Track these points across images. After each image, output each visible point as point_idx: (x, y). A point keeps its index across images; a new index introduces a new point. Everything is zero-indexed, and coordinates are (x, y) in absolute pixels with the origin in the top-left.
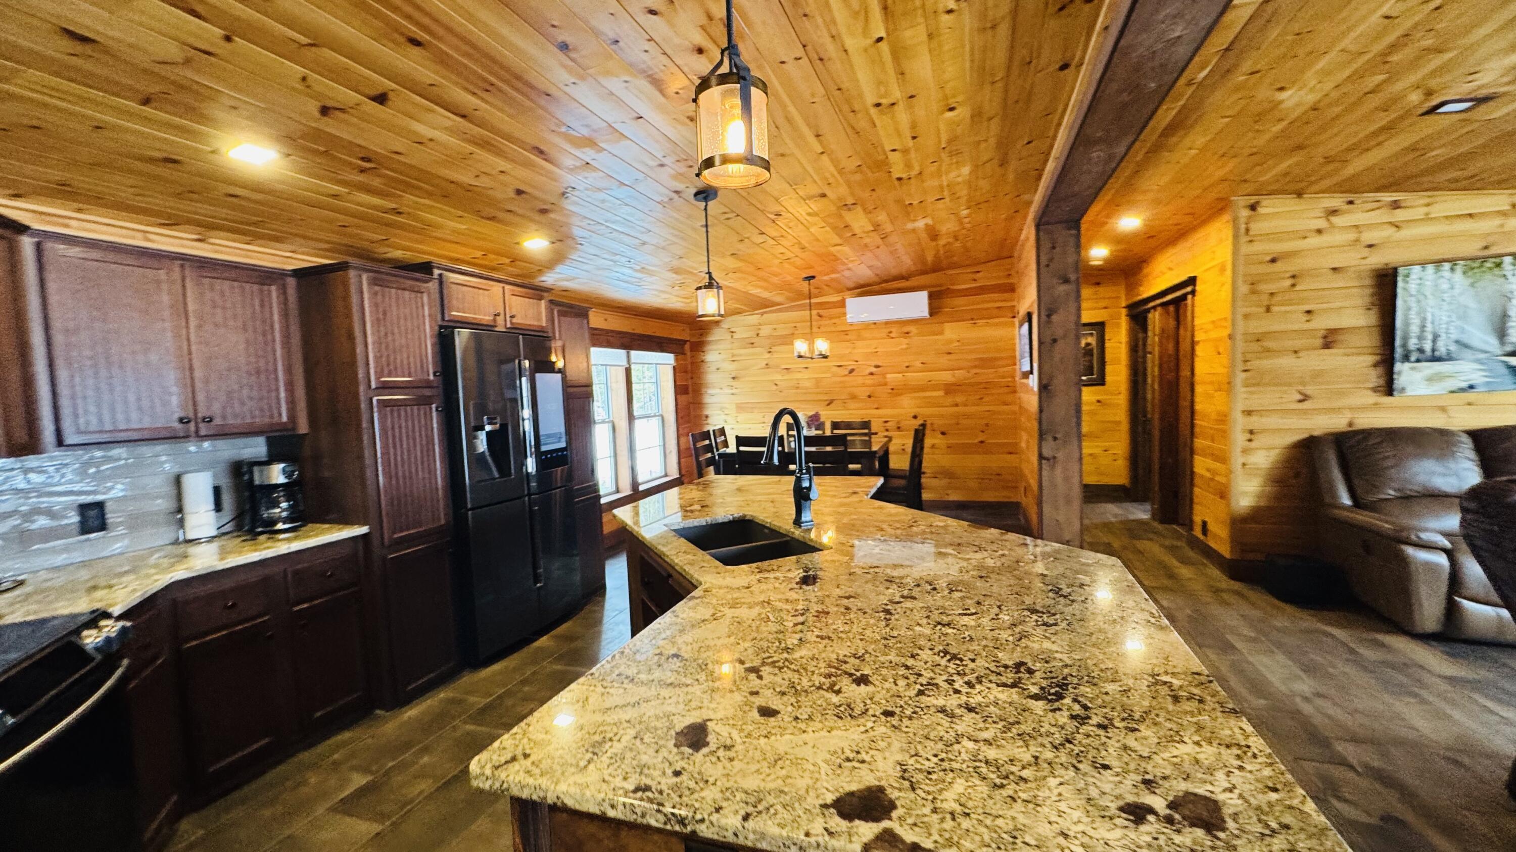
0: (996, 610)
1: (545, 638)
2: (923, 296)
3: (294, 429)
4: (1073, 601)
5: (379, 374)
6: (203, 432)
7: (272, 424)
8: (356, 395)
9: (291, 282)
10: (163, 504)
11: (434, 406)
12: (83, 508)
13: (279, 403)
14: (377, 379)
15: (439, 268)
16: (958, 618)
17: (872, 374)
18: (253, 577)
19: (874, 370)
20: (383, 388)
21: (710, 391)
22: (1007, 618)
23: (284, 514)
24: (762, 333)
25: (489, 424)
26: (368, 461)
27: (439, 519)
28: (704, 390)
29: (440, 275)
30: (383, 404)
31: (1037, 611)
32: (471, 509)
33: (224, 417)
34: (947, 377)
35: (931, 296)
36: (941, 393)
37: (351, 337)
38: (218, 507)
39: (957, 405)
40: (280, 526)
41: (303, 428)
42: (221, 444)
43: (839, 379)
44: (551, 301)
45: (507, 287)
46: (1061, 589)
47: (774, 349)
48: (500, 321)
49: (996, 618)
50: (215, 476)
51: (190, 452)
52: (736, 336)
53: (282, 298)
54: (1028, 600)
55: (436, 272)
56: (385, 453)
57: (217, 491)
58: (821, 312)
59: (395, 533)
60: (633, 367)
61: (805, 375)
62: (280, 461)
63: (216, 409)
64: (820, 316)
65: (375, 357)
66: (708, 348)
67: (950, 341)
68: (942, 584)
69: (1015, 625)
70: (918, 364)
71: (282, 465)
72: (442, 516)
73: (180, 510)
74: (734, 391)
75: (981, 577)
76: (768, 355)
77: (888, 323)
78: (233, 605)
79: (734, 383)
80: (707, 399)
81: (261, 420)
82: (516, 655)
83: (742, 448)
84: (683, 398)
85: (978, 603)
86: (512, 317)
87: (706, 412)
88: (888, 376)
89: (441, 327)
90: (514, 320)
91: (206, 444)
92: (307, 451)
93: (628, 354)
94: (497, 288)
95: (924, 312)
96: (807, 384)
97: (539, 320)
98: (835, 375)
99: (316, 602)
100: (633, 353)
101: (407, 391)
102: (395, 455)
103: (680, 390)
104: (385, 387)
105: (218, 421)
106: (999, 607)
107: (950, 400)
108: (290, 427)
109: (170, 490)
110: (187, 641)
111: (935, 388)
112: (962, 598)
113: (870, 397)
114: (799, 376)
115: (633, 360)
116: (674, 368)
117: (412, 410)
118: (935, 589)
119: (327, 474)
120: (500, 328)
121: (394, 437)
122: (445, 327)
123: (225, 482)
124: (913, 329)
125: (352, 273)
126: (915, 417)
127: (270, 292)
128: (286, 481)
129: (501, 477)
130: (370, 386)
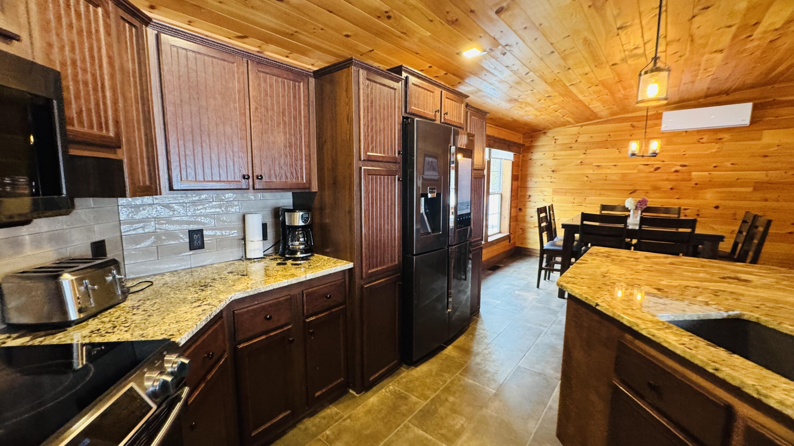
1: (450, 347)
2: (749, 106)
3: (309, 188)
5: (366, 151)
6: (257, 186)
7: (298, 184)
8: (351, 164)
9: (312, 81)
10: (236, 233)
11: (397, 176)
12: (191, 233)
13: (301, 169)
14: (365, 153)
15: (406, 71)
17: (677, 171)
18: (282, 297)
19: (679, 168)
20: (368, 160)
21: (534, 179)
23: (302, 247)
24: (579, 140)
25: (430, 192)
26: (356, 216)
27: (395, 261)
28: (529, 179)
29: (407, 78)
30: (369, 173)
32: (415, 255)
33: (270, 177)
34: (760, 176)
35: (755, 108)
36: (750, 189)
37: (349, 120)
38: (265, 237)
39: (766, 200)
40: (299, 255)
41: (315, 188)
42: (268, 195)
43: (644, 175)
44: (467, 105)
45: (444, 92)
47: (588, 151)
48: (438, 118)
50: (264, 217)
51: (250, 200)
52: (558, 142)
53: (306, 91)
55: (404, 74)
56: (367, 210)
57: (264, 226)
58: (634, 124)
59: (369, 269)
60: (492, 159)
61: (615, 171)
62: (301, 210)
63: (265, 171)
64: (633, 126)
65: (365, 136)
66: (535, 150)
67: (769, 146)
70: (728, 164)
71: (301, 213)
72: (397, 259)
73: (244, 239)
74: (553, 180)
76: (583, 156)
77: (699, 131)
78: (270, 317)
79: (553, 175)
80: (531, 184)
81: (292, 181)
82: (433, 360)
83: (585, 222)
84: (515, 183)
86: (447, 114)
87: (529, 193)
88: (693, 174)
89: (404, 118)
90: (446, 117)
91: (259, 195)
92: (316, 203)
93: (490, 150)
94: (437, 91)
95: (746, 121)
96: (614, 177)
97: (460, 118)
98: (640, 171)
99: (320, 316)
100: (493, 150)
101: (381, 164)
102: (372, 212)
103: (515, 178)
104: (370, 160)
105: (265, 179)
107: (759, 195)
108: (307, 186)
109: (239, 224)
110: (240, 344)
111: (744, 184)
113: (672, 189)
114: (608, 171)
115: (492, 156)
116: (513, 162)
117: (384, 179)
119: (327, 221)
120: (438, 122)
121: (372, 197)
122: (407, 118)
123: (270, 222)
124: (726, 136)
125: (353, 68)
126: (717, 207)
127: (299, 86)
128: (303, 224)
129: (433, 232)
130: (360, 160)
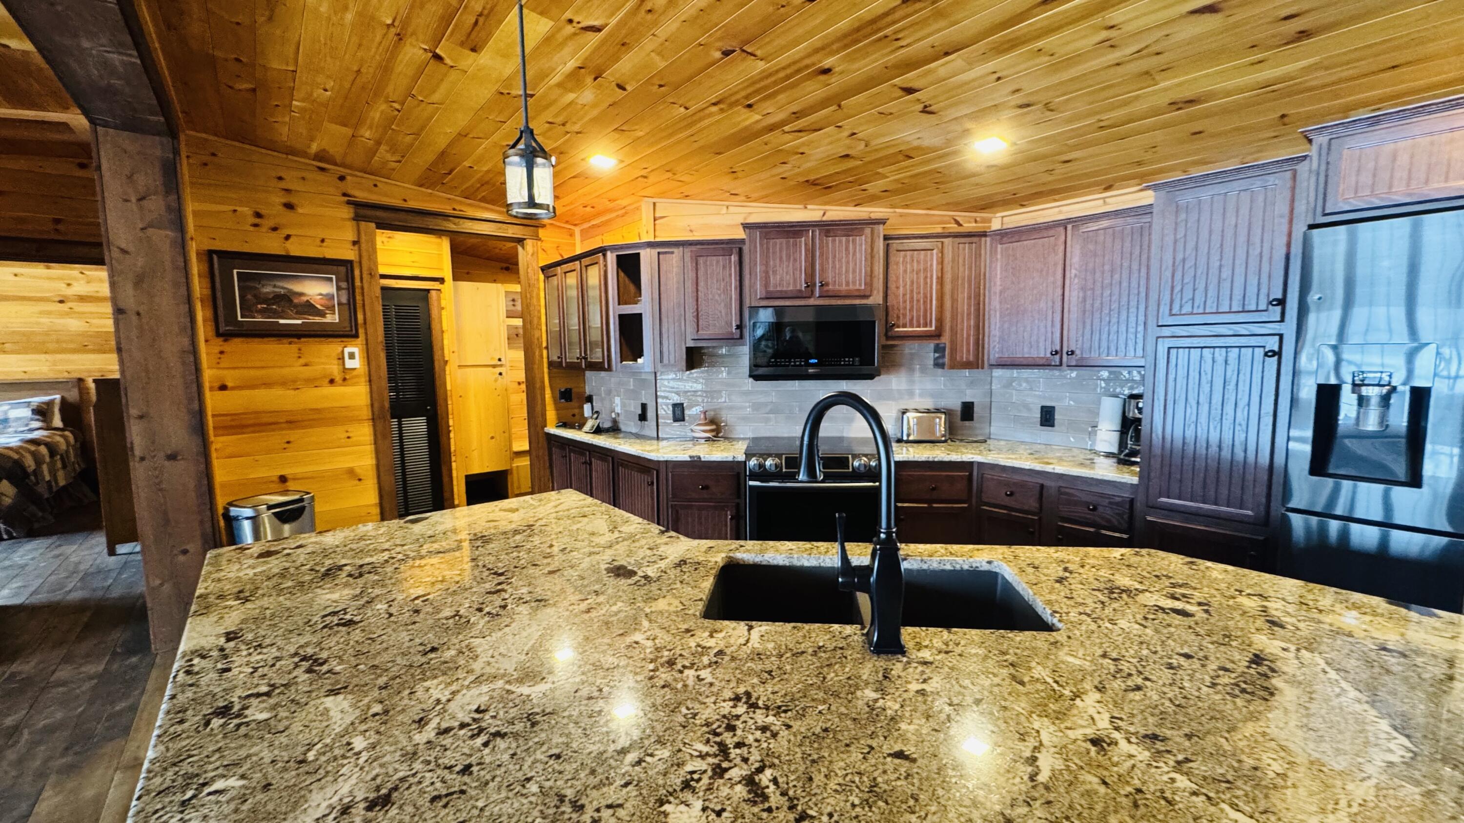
0: (393, 610)
4: (296, 654)
16: (428, 590)
22: (379, 607)
31: (344, 625)
46: (309, 671)
49: (390, 603)
54: (357, 635)
68: (480, 622)
69: (368, 602)
75: (434, 650)
85: (417, 611)
106: (391, 615)
112: (438, 611)
118: (480, 610)
